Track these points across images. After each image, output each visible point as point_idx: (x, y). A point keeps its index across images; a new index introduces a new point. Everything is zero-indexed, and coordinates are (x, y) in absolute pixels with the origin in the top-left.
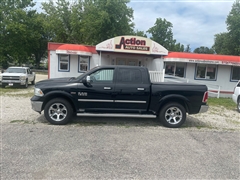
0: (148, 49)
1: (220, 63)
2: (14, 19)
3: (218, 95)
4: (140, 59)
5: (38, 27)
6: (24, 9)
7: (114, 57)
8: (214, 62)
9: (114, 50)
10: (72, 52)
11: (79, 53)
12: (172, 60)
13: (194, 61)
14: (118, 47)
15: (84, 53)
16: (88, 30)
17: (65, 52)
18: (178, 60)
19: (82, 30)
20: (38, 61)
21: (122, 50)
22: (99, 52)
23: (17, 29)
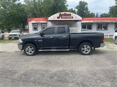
0: (72, 18)
1: (109, 21)
2: (12, 8)
3: (109, 37)
4: (70, 22)
5: (22, 11)
6: (16, 3)
7: (58, 23)
8: (106, 21)
9: (57, 19)
10: (38, 22)
11: (41, 22)
12: (85, 22)
13: (96, 21)
14: (58, 18)
15: (44, 22)
16: (46, 10)
17: (35, 22)
18: (88, 22)
19: (43, 10)
20: (24, 27)
21: (60, 19)
22: (50, 21)
23: (13, 12)
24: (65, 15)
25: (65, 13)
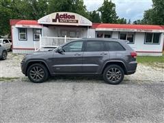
0: (77, 22)
1: (136, 30)
4: (78, 29)
8: (131, 30)
9: (51, 23)
10: (26, 26)
11: (31, 26)
12: (100, 29)
13: (117, 30)
14: (54, 21)
15: (36, 27)
17: (21, 26)
18: (104, 29)
21: (57, 23)
24: (65, 16)
25: (65, 13)
